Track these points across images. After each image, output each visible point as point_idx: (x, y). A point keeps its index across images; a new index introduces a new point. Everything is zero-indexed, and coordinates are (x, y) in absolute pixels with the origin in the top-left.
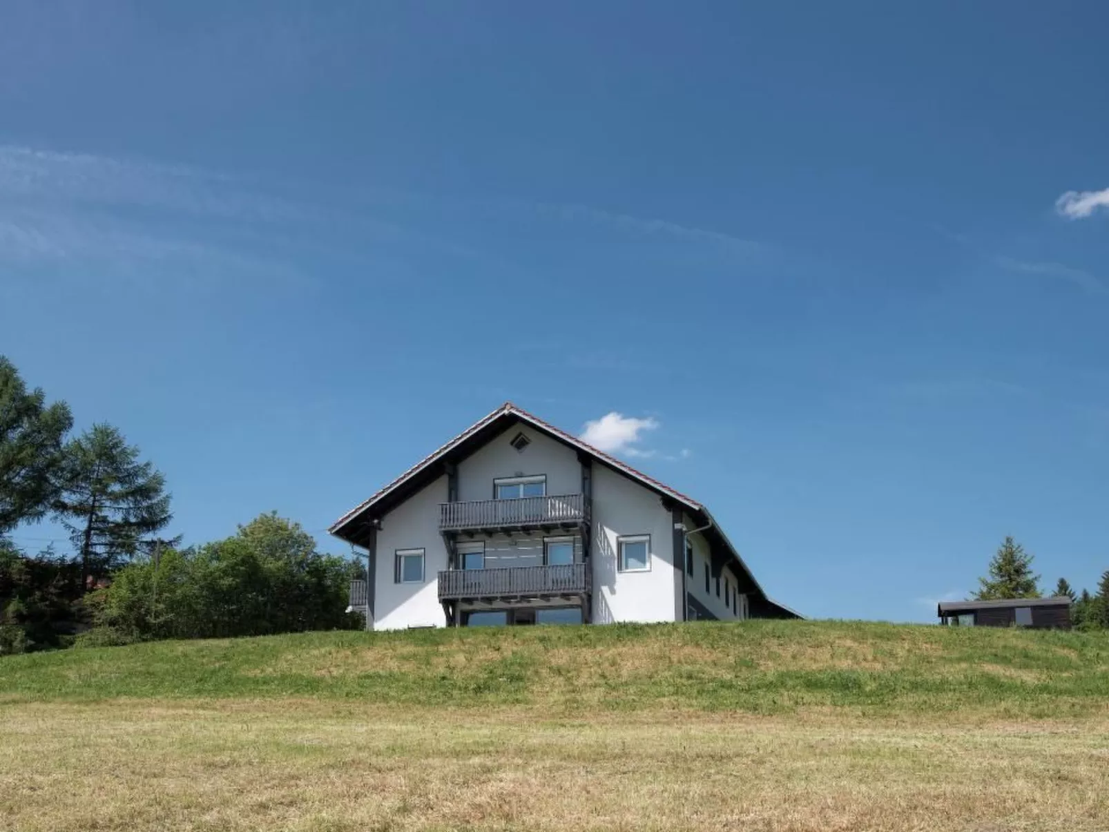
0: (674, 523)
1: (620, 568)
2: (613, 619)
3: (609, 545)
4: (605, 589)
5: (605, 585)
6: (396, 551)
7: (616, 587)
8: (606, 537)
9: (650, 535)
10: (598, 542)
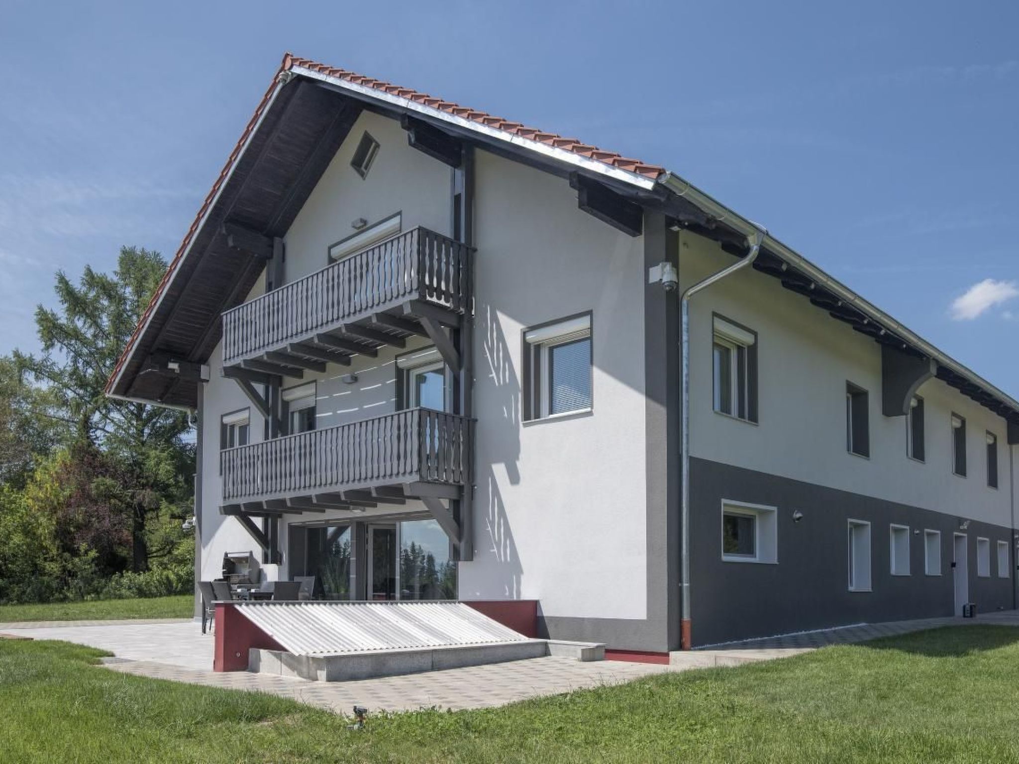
0: (649, 263)
1: (527, 417)
2: (519, 593)
3: (507, 357)
4: (499, 470)
5: (498, 461)
6: (222, 417)
7: (521, 465)
8: (501, 338)
9: (590, 313)
10: (487, 354)
